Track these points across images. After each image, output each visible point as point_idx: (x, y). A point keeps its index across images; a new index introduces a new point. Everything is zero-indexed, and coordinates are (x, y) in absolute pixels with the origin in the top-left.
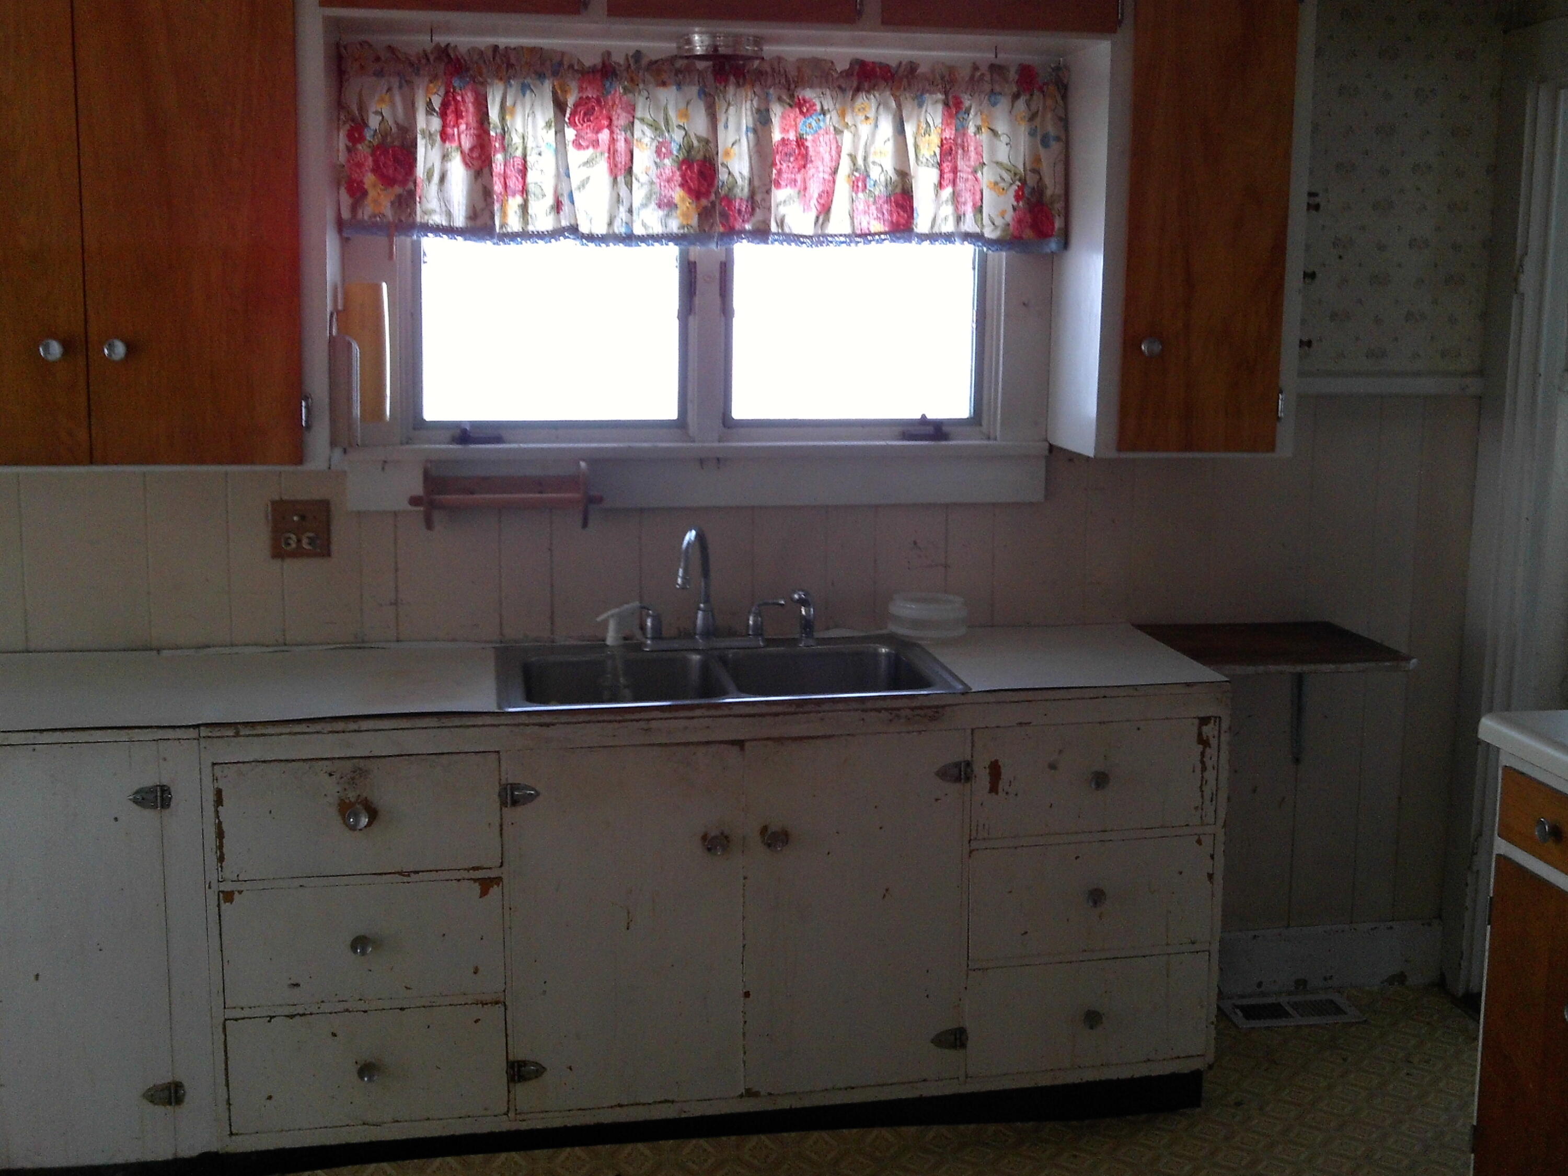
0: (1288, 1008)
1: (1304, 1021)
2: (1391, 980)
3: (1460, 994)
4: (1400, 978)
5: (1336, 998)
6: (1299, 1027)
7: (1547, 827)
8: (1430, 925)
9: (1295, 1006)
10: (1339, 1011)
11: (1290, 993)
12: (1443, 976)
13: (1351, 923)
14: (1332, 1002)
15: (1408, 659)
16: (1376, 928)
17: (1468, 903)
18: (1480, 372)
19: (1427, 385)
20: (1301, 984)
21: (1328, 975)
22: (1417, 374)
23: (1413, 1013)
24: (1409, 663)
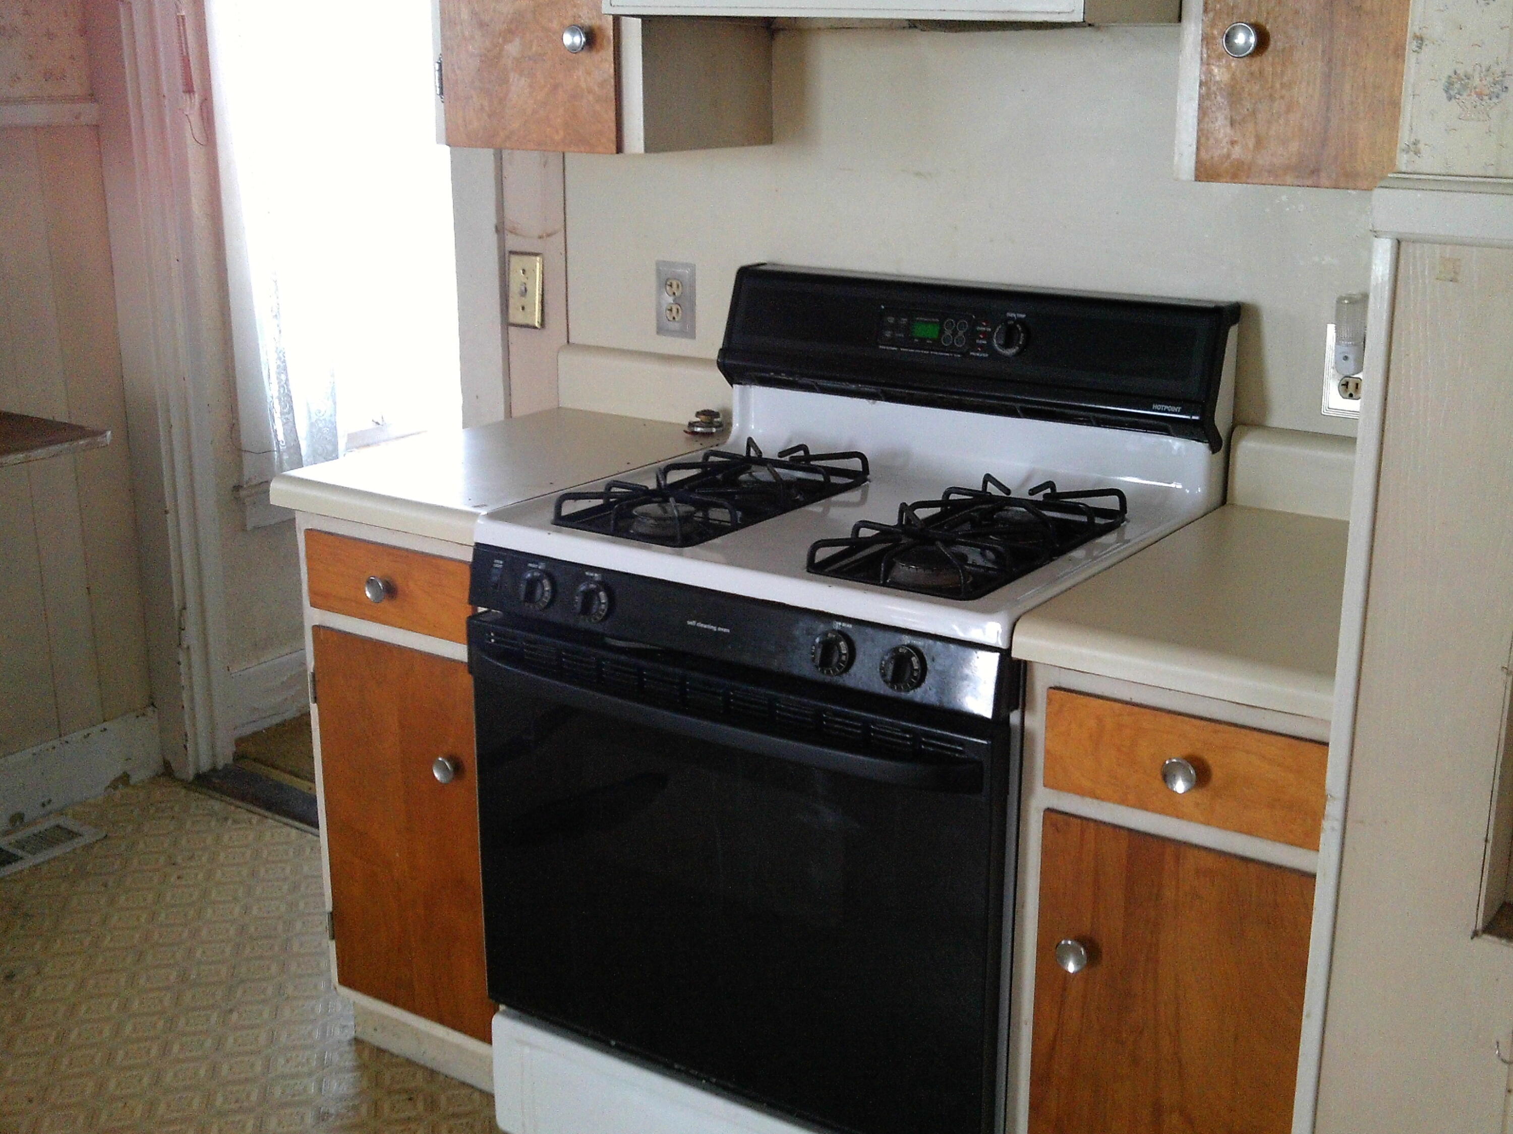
0: (11, 850)
1: (40, 858)
2: (114, 785)
3: (191, 778)
4: (124, 779)
5: (61, 821)
6: (36, 867)
7: (380, 584)
8: (144, 715)
9: (21, 845)
10: (72, 835)
11: (7, 833)
12: (167, 765)
13: (60, 736)
14: (58, 826)
15: (102, 433)
16: (88, 735)
17: (184, 681)
18: (92, 97)
19: (37, 114)
20: (17, 819)
21: (46, 799)
22: (22, 101)
23: (151, 811)
24: (106, 436)
